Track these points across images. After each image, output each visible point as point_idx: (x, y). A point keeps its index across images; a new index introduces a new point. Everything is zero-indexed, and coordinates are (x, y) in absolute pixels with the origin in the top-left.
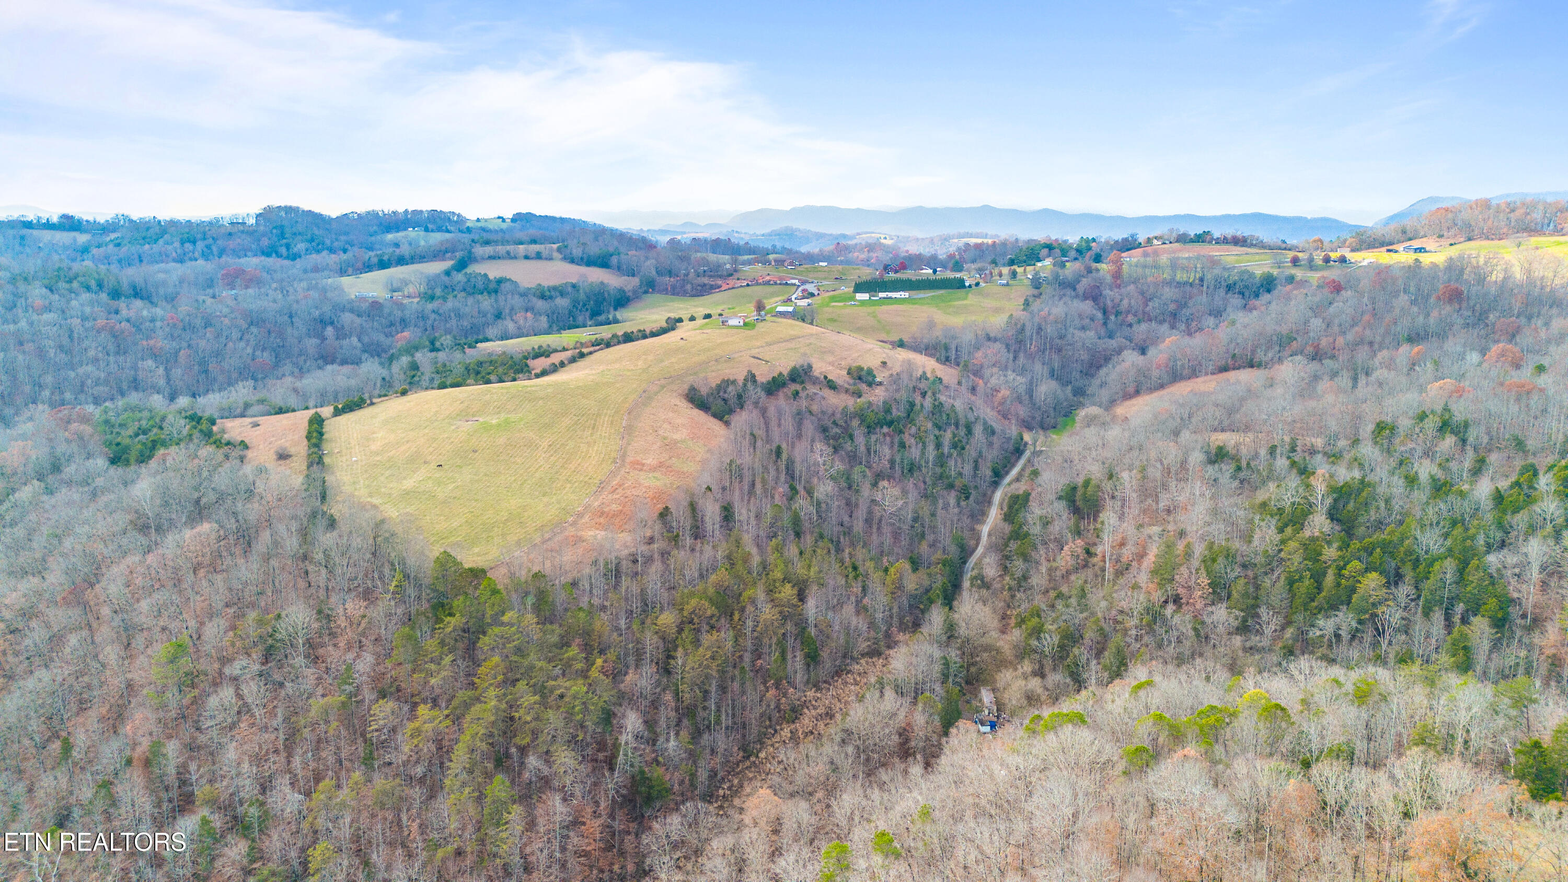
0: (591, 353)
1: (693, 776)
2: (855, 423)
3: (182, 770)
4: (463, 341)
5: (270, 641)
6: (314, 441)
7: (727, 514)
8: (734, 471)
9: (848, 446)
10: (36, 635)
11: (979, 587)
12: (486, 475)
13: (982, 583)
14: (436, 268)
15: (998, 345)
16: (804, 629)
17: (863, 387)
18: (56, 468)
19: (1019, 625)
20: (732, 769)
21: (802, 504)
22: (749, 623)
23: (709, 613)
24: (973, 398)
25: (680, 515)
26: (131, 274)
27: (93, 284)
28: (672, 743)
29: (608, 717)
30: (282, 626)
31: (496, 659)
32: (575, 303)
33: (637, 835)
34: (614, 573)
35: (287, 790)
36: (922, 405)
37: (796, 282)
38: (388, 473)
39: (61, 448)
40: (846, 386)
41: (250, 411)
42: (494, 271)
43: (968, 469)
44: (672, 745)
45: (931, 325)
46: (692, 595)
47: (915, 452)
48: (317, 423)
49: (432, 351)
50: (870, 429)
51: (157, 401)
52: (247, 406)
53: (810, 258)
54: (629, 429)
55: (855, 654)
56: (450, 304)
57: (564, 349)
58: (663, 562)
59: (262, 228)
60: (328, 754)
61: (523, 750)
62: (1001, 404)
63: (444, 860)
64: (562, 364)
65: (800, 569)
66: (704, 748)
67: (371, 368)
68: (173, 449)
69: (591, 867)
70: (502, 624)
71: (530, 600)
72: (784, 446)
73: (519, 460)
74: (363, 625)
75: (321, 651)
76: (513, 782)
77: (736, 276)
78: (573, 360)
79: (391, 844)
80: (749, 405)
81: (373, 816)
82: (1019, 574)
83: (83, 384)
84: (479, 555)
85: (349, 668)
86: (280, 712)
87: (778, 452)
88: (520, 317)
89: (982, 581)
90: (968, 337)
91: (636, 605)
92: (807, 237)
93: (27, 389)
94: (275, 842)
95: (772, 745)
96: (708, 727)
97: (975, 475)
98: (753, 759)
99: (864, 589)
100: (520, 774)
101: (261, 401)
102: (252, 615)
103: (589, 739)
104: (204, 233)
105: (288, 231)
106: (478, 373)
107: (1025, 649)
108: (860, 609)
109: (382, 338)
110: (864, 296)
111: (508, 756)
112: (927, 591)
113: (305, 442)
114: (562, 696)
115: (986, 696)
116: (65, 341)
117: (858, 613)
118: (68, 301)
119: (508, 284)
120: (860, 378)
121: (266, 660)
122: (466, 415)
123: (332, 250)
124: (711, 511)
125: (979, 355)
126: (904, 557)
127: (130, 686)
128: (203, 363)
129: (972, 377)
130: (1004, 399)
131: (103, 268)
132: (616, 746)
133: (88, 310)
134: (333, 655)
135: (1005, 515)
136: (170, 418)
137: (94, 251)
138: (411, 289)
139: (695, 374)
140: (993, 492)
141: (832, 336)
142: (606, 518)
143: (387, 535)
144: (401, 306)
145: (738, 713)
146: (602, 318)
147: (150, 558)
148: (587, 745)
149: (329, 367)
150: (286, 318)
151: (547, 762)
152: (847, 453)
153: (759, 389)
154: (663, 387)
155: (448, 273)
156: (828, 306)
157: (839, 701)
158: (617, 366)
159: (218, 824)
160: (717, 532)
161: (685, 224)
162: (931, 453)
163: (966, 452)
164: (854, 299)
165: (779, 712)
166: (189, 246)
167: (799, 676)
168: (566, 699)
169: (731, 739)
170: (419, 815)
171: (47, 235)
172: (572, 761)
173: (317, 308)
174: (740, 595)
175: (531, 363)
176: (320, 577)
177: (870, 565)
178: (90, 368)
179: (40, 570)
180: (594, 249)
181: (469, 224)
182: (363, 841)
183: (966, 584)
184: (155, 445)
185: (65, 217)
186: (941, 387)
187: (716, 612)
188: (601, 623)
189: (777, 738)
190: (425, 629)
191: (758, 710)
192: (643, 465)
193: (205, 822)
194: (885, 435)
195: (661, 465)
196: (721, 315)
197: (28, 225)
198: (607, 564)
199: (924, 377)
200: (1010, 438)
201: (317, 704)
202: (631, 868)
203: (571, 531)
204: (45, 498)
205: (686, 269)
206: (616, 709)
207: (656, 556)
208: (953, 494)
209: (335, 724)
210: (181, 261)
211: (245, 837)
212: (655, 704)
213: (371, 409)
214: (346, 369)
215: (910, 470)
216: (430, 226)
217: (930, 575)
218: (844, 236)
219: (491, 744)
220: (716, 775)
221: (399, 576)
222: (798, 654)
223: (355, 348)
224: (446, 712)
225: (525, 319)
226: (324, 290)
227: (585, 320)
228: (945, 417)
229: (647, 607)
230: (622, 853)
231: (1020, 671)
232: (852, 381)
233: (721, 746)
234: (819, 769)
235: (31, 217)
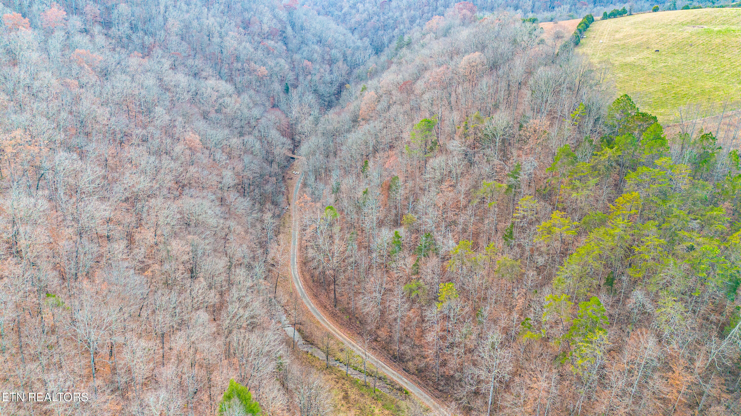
6: (581, 30)
30: (489, 125)
31: (637, 194)
48: (589, 20)
52: (560, 17)
60: (488, 221)
61: (633, 282)
71: (691, 155)
76: (615, 305)
100: (623, 301)
102: (475, 114)
113: (574, 30)
114: (691, 249)
121: (474, 147)
122: (694, 23)
148: (703, 302)
193: (397, 236)
201: (486, 184)
221: (582, 108)
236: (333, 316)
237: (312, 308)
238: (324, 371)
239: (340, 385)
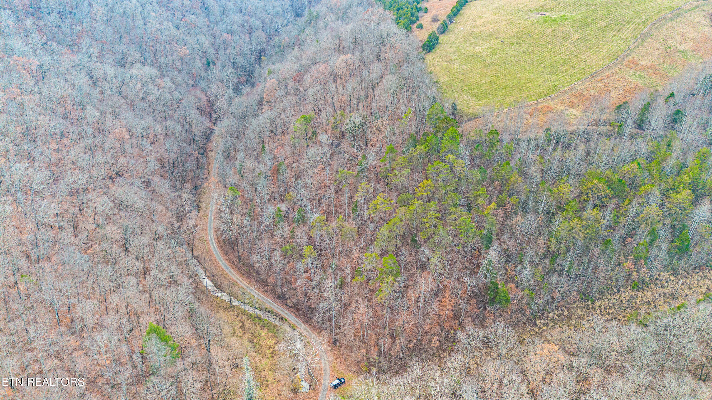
1: (532, 298)
6: (451, 14)
7: (677, 117)
12: (523, 52)
16: (684, 227)
20: (568, 304)
23: (603, 193)
25: (634, 110)
38: (474, 40)
48: (460, 3)
54: (646, 36)
70: (444, 161)
73: (550, 46)
74: (383, 135)
85: (364, 157)
96: (561, 271)
113: (448, 14)
122: (540, 9)
124: (662, 113)
142: (581, 100)
157: (689, 288)
165: (628, 279)
174: (640, 186)
187: (610, 194)
189: (617, 296)
192: (637, 65)
195: (652, 67)
198: (556, 131)
203: (549, 103)
209: (346, 185)
236: (238, 269)
237: (223, 263)
238: (229, 310)
239: (239, 318)
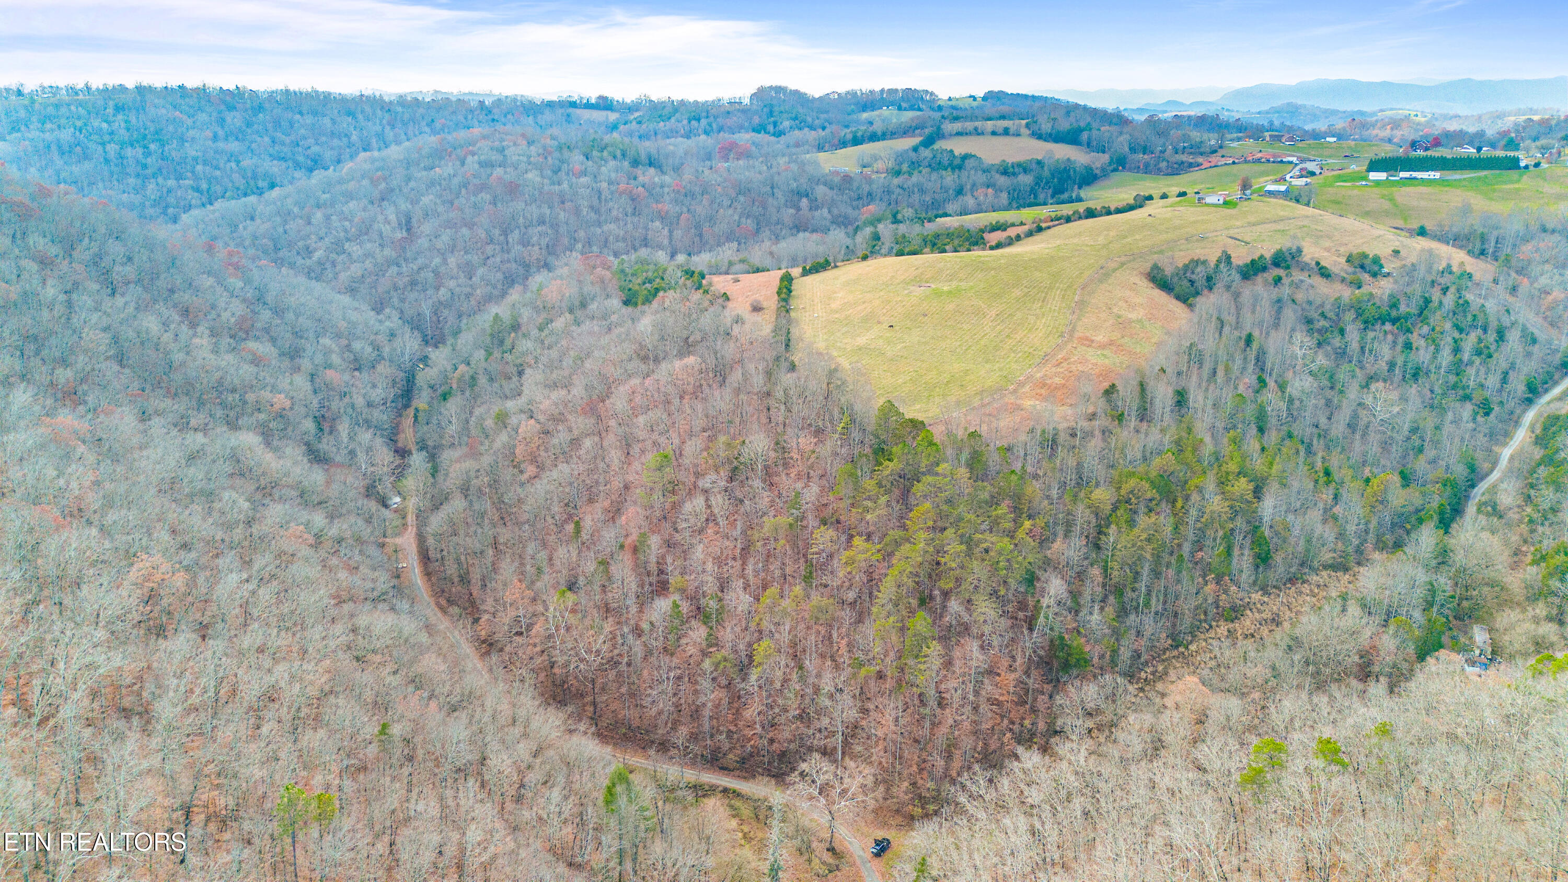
0: (1049, 228)
1: (1115, 652)
2: (1350, 316)
3: (661, 562)
4: (924, 215)
5: (736, 463)
6: (783, 296)
7: (1181, 399)
8: (1194, 355)
9: (1337, 342)
10: (561, 437)
11: (1488, 515)
12: (933, 338)
13: (1493, 510)
14: (905, 143)
15: (1556, 238)
16: (1257, 527)
17: (1366, 277)
18: (583, 305)
19: (1535, 562)
20: (1157, 655)
21: (1271, 398)
22: (1193, 512)
23: (1149, 495)
24: (1511, 299)
25: (1127, 394)
26: (647, 147)
27: (618, 153)
28: (1096, 617)
29: (1031, 579)
30: (746, 451)
31: (928, 505)
32: (1038, 180)
33: (1051, 697)
34: (1051, 443)
35: (741, 592)
36: (1441, 303)
37: (1294, 159)
38: (845, 329)
39: (587, 289)
40: (1343, 274)
41: (734, 269)
42: (959, 147)
43: (1493, 381)
44: (1096, 619)
45: (1466, 210)
46: (1131, 474)
47: (1423, 355)
48: (787, 281)
49: (893, 223)
50: (1368, 324)
51: (661, 256)
52: (731, 264)
53: (1316, 136)
54: (1081, 304)
55: (1316, 564)
56: (915, 178)
57: (1022, 224)
58: (1104, 440)
59: (755, 107)
60: (775, 567)
61: (946, 594)
62: (1550, 309)
63: (867, 678)
64: (1018, 238)
65: (1258, 464)
66: (1129, 628)
67: (838, 236)
68: (671, 293)
69: (1002, 717)
70: (937, 474)
71: (964, 456)
72: (1256, 334)
73: (965, 327)
74: (811, 460)
75: (776, 479)
76: (934, 623)
77: (1221, 152)
78: (1030, 234)
79: (822, 656)
80: (1219, 287)
81: (808, 628)
82: (1546, 505)
83: (606, 241)
84: (919, 411)
85: (798, 494)
86: (739, 524)
87: (1249, 340)
88: (980, 193)
89: (1494, 508)
90: (1517, 226)
91: (1071, 477)
92: (1314, 115)
93: (566, 241)
94: (727, 634)
95: (1205, 640)
96: (1137, 608)
97: (1500, 390)
98: (1181, 649)
99: (1336, 497)
100: (941, 616)
101: (742, 261)
102: (722, 439)
103: (1010, 596)
104: (708, 112)
105: (776, 109)
106: (934, 245)
107: (1541, 589)
108: (1329, 516)
109: (849, 211)
110: (1382, 176)
111: (931, 598)
112: (1418, 511)
113: (776, 297)
114: (987, 551)
115: (1480, 636)
116: (596, 202)
117: (1325, 521)
118: (600, 167)
119: (972, 160)
120: (1362, 267)
121: (731, 479)
122: (918, 281)
123: (812, 128)
124: (1163, 394)
125: (1527, 248)
126: (1393, 469)
127: (626, 487)
128: (698, 226)
129: (1513, 274)
130: (1556, 303)
131: (627, 140)
132: (1037, 607)
133: (613, 175)
134: (785, 482)
135: (1537, 438)
136: (670, 269)
137: (622, 127)
138: (879, 165)
139: (1161, 252)
140: (1524, 411)
141: (1334, 220)
142: (1048, 391)
143: (839, 383)
144: (869, 181)
145: (1170, 598)
146: (1065, 196)
147: (647, 382)
148: (1008, 601)
149: (801, 235)
150: (768, 188)
151: (968, 609)
152: (1334, 349)
153: (1234, 272)
154: (1123, 264)
155: (915, 149)
156: (1331, 186)
157: (1290, 609)
158: (1076, 241)
159: (685, 611)
160: (1167, 417)
161: (1169, 102)
162: (1446, 357)
163: (1493, 361)
164: (1365, 178)
165: (1217, 607)
166: (694, 123)
167: (1244, 576)
168: (992, 554)
169: (1160, 625)
170: (848, 635)
171: (587, 114)
172: (992, 612)
173: (795, 180)
174: (1186, 482)
175: (987, 236)
176: (779, 414)
177: (1347, 473)
178: (612, 226)
179: (567, 385)
180: (1064, 125)
181: (940, 103)
182: (799, 648)
183: (1471, 509)
184: (657, 290)
185: (601, 98)
186: (1470, 284)
187: (1157, 496)
188: (1033, 488)
189: (1212, 634)
190: (865, 469)
191: (1193, 603)
192: (1092, 341)
193: (676, 605)
194: (1386, 333)
195: (1111, 343)
196: (1197, 193)
197: (573, 105)
198: (1043, 432)
199: (1448, 270)
200: (1557, 351)
201: (769, 522)
202: (1042, 726)
203: (1011, 399)
204: (574, 328)
205: (1164, 145)
206: (1039, 573)
207: (1097, 433)
208: (1469, 407)
209: (782, 542)
210: (688, 137)
211: (705, 623)
212: (1081, 576)
213: (835, 271)
214: (815, 236)
215: (1415, 376)
216: (904, 105)
217: (1424, 494)
218: (1361, 113)
219: (917, 583)
220: (1139, 657)
221: (846, 419)
222: (1246, 552)
223: (825, 219)
224: (878, 547)
225: (985, 195)
226: (802, 165)
227: (1046, 198)
228: (1469, 318)
229: (1082, 482)
230: (1034, 710)
231: (1530, 613)
232: (1351, 270)
233: (1148, 630)
234: (1257, 671)
235: (575, 98)
